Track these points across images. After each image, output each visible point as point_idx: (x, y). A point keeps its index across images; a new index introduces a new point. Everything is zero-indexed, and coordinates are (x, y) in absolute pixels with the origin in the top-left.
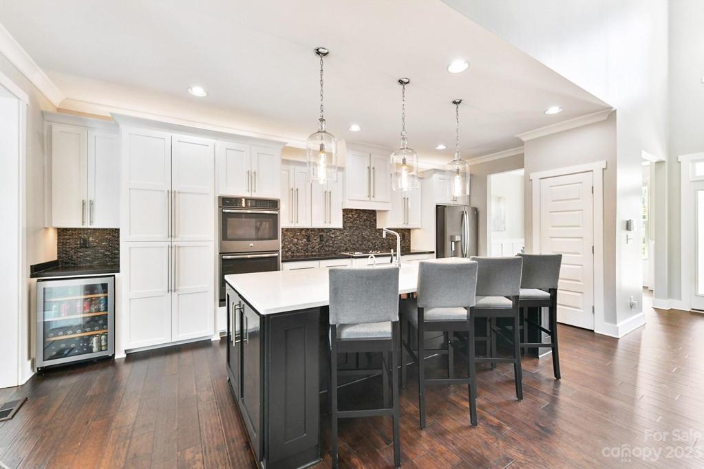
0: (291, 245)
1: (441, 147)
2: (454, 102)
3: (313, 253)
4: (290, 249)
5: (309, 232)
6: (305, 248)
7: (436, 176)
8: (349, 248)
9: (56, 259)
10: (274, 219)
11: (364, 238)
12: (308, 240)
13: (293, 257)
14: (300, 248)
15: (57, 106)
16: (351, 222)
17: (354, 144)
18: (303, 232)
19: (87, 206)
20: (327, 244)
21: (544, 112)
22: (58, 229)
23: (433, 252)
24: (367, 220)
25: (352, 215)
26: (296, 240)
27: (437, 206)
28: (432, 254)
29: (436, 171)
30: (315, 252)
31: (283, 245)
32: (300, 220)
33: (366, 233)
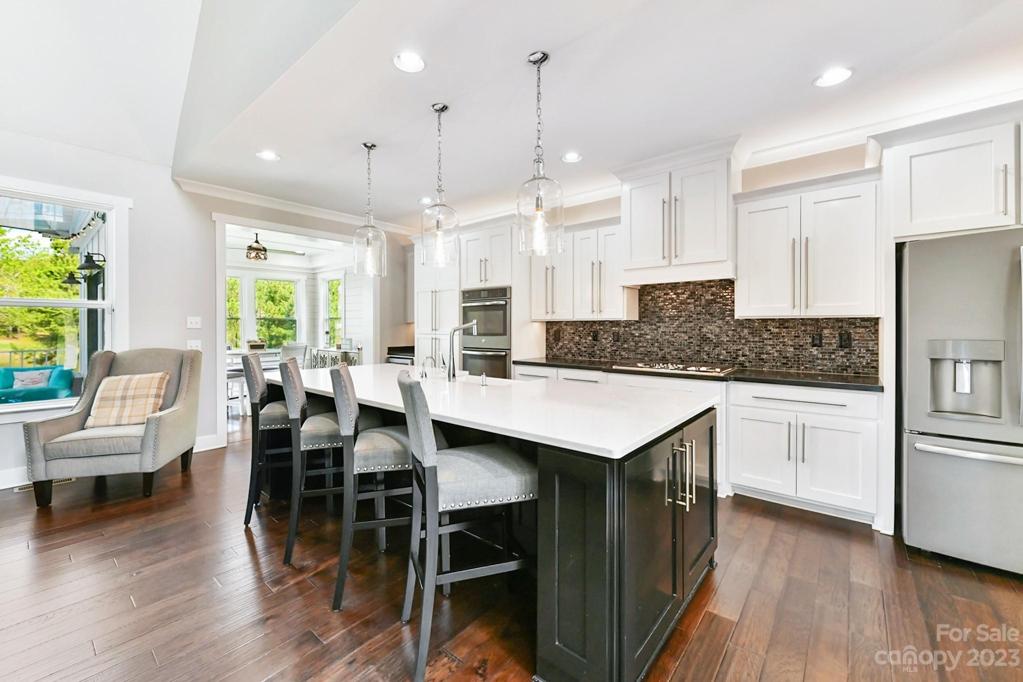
0: (572, 344)
3: (602, 360)
4: (571, 348)
5: (595, 327)
6: (590, 351)
8: (669, 357)
10: (504, 310)
11: (705, 339)
12: (595, 338)
13: (574, 361)
14: (583, 349)
16: (674, 308)
20: (626, 346)
23: (881, 389)
24: (714, 301)
25: (678, 294)
26: (578, 338)
27: (897, 244)
30: (606, 357)
31: (561, 344)
32: (557, 310)
33: (711, 329)
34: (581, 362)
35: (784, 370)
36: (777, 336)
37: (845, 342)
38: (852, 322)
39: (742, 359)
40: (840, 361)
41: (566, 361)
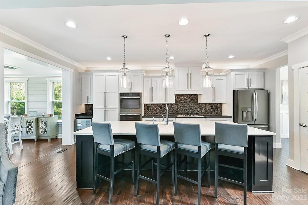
0: (154, 110)
1: (231, 57)
2: (205, 36)
4: (153, 112)
5: (161, 105)
6: (159, 112)
7: (233, 74)
8: (182, 113)
9: (85, 113)
10: (139, 100)
11: (190, 108)
12: (161, 108)
14: (157, 112)
15: (85, 70)
17: (179, 64)
18: (159, 105)
19: (88, 98)
21: (283, 22)
22: (86, 104)
23: (231, 117)
26: (155, 108)
27: (234, 90)
28: (230, 118)
29: (232, 70)
30: (165, 114)
31: (150, 110)
32: (154, 101)
33: (192, 106)
34: (157, 115)
35: (206, 114)
36: (205, 107)
37: (216, 108)
38: (217, 104)
39: (198, 112)
40: (216, 112)
41: (152, 115)
